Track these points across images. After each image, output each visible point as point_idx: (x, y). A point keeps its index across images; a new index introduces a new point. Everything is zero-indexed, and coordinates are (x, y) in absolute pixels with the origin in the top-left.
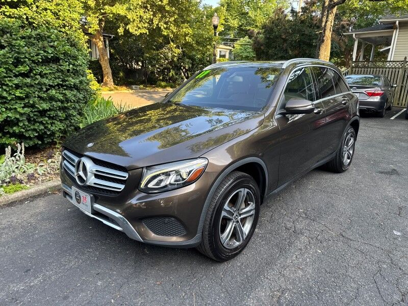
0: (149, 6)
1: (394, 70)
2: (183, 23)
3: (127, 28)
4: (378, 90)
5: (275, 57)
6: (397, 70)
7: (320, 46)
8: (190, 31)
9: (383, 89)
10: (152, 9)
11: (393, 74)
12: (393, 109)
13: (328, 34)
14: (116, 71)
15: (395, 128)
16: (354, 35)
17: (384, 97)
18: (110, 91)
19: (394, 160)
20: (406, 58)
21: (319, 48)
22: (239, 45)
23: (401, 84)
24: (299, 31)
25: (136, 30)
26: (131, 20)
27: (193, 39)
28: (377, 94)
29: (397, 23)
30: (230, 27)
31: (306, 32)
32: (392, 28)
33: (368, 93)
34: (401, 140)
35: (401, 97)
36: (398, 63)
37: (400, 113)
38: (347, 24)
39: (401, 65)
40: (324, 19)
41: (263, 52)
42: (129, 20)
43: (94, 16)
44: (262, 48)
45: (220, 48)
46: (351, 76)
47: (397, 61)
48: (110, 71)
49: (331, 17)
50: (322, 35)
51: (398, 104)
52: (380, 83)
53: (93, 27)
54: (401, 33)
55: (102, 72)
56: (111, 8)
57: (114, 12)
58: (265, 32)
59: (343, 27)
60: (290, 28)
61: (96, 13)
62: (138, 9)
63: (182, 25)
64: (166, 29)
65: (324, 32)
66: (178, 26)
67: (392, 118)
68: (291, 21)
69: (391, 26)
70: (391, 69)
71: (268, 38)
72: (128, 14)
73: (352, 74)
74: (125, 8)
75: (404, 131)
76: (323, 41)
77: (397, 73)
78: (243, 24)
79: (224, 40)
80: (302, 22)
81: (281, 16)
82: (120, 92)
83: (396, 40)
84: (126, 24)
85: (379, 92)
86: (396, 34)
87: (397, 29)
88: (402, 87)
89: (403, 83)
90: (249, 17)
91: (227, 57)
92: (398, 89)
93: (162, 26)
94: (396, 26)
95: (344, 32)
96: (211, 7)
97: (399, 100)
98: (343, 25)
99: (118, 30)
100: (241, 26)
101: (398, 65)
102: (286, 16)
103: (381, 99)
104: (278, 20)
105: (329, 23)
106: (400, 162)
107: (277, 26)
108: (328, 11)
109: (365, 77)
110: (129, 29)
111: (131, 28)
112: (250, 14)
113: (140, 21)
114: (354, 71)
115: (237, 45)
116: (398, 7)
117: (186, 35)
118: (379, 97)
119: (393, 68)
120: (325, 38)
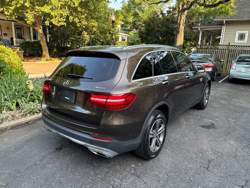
0: (66, 7)
1: (223, 50)
2: (92, 18)
3: (51, 21)
4: (210, 64)
5: (152, 41)
6: (225, 50)
7: (177, 35)
8: (96, 24)
9: (214, 63)
10: (69, 9)
11: (222, 53)
12: (222, 75)
13: (182, 28)
14: (51, 49)
15: (220, 89)
16: (199, 29)
17: (214, 68)
18: (47, 61)
19: (214, 115)
20: (229, 43)
21: (177, 36)
22: (133, 33)
23: (227, 59)
24: (166, 26)
25: (57, 23)
26: (54, 16)
27: (97, 30)
28: (210, 67)
29: (224, 21)
30: (128, 22)
31: (170, 26)
32: (221, 25)
33: (204, 66)
34: (222, 99)
35: (227, 67)
36: (225, 46)
37: (226, 78)
38: (195, 22)
39: (227, 48)
40: (179, 18)
41: (145, 38)
42: (52, 16)
43: (31, 13)
44: (144, 35)
45: (121, 35)
46: (196, 54)
47: (225, 45)
48: (47, 48)
49: (184, 17)
50: (178, 28)
51: (226, 72)
52: (212, 59)
53: (30, 20)
54: (227, 28)
55: (42, 49)
56: (40, 8)
57: (42, 10)
58: (145, 26)
59: (193, 24)
60: (160, 24)
61: (33, 11)
62: (59, 9)
63: (91, 20)
64: (79, 22)
65: (179, 26)
66: (88, 21)
67: (220, 82)
68: (161, 19)
69: (221, 24)
70: (221, 50)
71: (148, 30)
72: (51, 12)
73: (197, 53)
74: (49, 8)
75: (225, 91)
76: (179, 32)
77: (224, 52)
78: (136, 20)
79: (125, 30)
80: (168, 20)
81: (155, 16)
82: (53, 62)
83: (224, 32)
84: (51, 19)
85: (211, 65)
86: (224, 29)
87: (224, 25)
88: (228, 61)
89: (228, 59)
90: (139, 16)
91: (126, 40)
92: (225, 62)
93: (77, 20)
94: (224, 24)
95: (194, 26)
96: (113, 10)
97: (226, 70)
98: (192, 22)
99: (45, 22)
100: (135, 22)
101: (225, 47)
102: (158, 16)
103: (212, 69)
104: (153, 18)
105: (182, 20)
106: (218, 117)
107: (153, 22)
108: (181, 13)
109: (205, 55)
110: (52, 22)
111: (54, 22)
112: (140, 15)
113: (60, 17)
114: (199, 51)
115: (131, 33)
116: (223, 12)
117: (93, 27)
118: (211, 68)
119: (222, 49)
120: (180, 30)
